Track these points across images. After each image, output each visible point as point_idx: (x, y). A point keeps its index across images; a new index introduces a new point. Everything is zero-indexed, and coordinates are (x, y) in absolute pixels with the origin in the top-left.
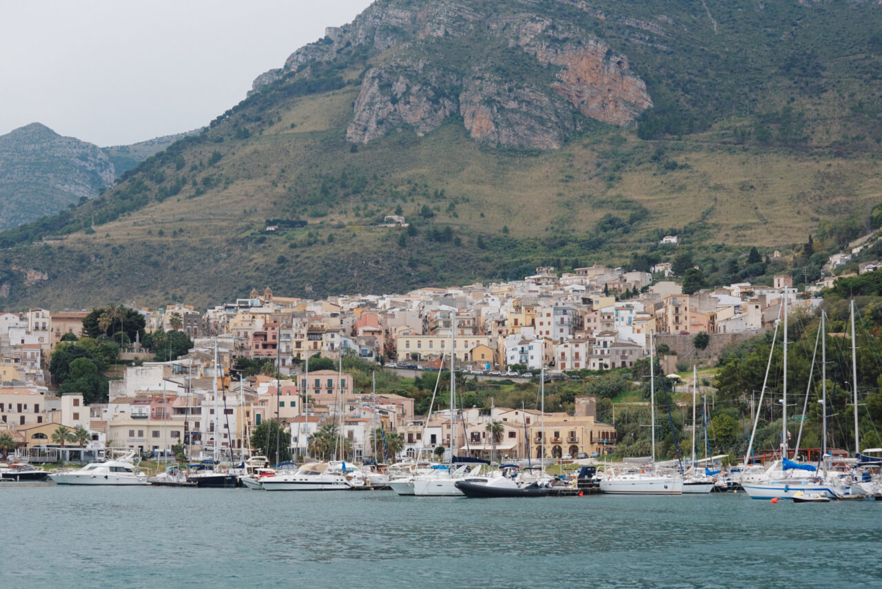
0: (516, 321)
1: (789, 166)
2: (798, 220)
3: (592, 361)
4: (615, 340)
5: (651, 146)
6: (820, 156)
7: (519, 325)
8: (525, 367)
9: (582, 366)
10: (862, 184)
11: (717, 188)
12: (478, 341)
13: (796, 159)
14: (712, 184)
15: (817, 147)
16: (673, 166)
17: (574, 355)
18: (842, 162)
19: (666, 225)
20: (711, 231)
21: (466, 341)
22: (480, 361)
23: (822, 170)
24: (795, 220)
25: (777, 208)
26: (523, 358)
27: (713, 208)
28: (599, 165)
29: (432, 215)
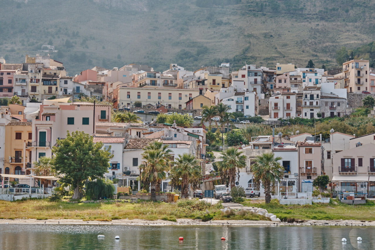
0: (214, 81)
1: (292, 24)
2: (304, 55)
3: (304, 111)
4: (321, 93)
5: (206, 11)
6: (311, 19)
7: (216, 85)
8: (242, 115)
9: (293, 115)
10: (340, 36)
11: (250, 36)
12: (190, 94)
13: (296, 21)
14: (246, 34)
15: (308, 14)
16: (220, 23)
17: (285, 106)
18: (326, 23)
19: (222, 57)
20: (250, 60)
21: (180, 94)
22: (199, 110)
23: (313, 28)
24: (302, 55)
25: (289, 48)
26: (239, 107)
27: (249, 48)
28: (174, 21)
29: (72, 46)
